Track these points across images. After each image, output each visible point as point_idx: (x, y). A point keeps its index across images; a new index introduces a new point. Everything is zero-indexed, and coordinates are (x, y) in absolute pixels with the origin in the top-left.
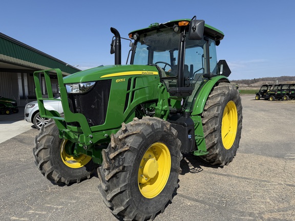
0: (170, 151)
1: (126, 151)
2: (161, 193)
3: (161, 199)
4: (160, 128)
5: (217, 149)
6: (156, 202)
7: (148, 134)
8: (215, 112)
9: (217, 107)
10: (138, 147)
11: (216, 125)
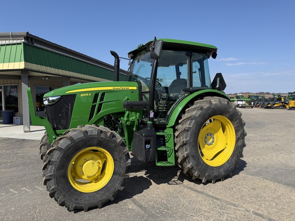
0: (112, 157)
1: (54, 149)
2: (98, 191)
3: (97, 196)
4: (95, 135)
5: (189, 163)
6: (90, 197)
7: (79, 139)
8: (187, 126)
9: (189, 121)
10: (66, 148)
11: (186, 138)
